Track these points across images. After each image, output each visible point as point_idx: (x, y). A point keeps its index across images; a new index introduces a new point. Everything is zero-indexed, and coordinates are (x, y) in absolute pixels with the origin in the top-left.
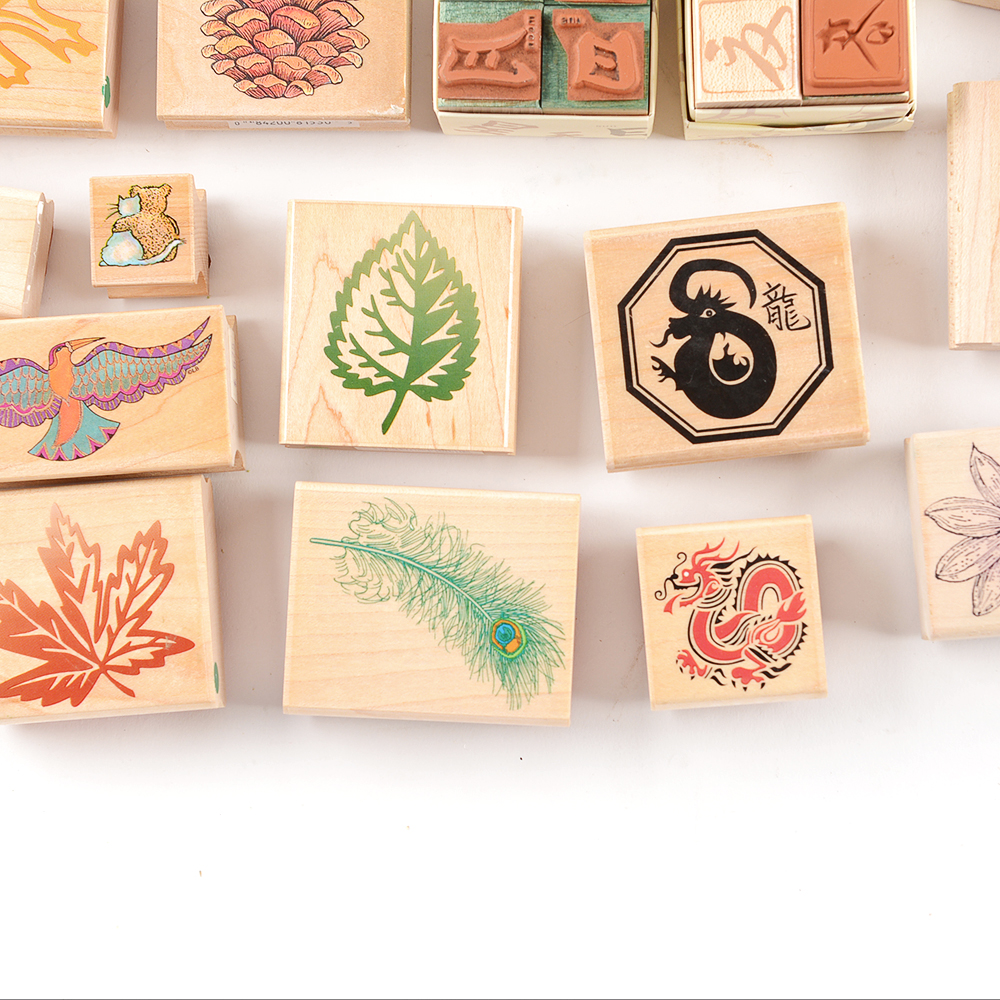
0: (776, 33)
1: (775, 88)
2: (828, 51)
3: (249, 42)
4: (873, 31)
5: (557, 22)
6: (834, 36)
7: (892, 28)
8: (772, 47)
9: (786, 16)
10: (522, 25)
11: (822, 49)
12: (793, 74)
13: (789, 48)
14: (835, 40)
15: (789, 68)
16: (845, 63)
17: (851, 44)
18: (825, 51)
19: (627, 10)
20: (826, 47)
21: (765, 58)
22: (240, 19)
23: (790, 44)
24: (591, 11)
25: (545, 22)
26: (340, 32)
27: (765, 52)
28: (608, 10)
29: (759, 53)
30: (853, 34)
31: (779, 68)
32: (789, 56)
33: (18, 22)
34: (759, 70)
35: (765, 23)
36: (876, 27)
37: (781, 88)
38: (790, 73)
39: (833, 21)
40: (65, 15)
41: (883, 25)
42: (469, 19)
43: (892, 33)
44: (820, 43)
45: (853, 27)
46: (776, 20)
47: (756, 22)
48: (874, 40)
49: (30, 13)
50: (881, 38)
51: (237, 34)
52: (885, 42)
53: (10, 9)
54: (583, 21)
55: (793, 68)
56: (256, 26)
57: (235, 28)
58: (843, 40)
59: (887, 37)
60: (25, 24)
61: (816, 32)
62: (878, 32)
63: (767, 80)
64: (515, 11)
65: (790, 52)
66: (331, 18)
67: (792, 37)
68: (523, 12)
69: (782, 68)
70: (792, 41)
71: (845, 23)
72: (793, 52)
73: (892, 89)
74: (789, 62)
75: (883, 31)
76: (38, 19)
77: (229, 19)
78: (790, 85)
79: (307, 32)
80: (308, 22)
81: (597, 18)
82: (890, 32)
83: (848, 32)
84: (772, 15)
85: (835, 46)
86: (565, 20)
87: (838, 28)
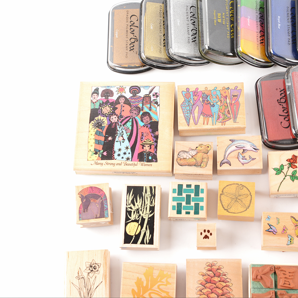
3: (207, 296)
5: (279, 293)
10: (270, 294)
19: (294, 290)
22: (205, 291)
24: (286, 290)
25: (276, 293)
26: (228, 294)
28: (290, 290)
33: (155, 292)
40: (165, 290)
42: (258, 292)
49: (158, 290)
51: (204, 294)
53: (153, 289)
54: (284, 293)
56: (208, 292)
57: (203, 293)
60: (157, 292)
64: (268, 290)
66: (225, 291)
68: (270, 291)
76: (159, 291)
77: (202, 291)
79: (220, 294)
80: (220, 292)
81: (287, 292)
86: (280, 293)
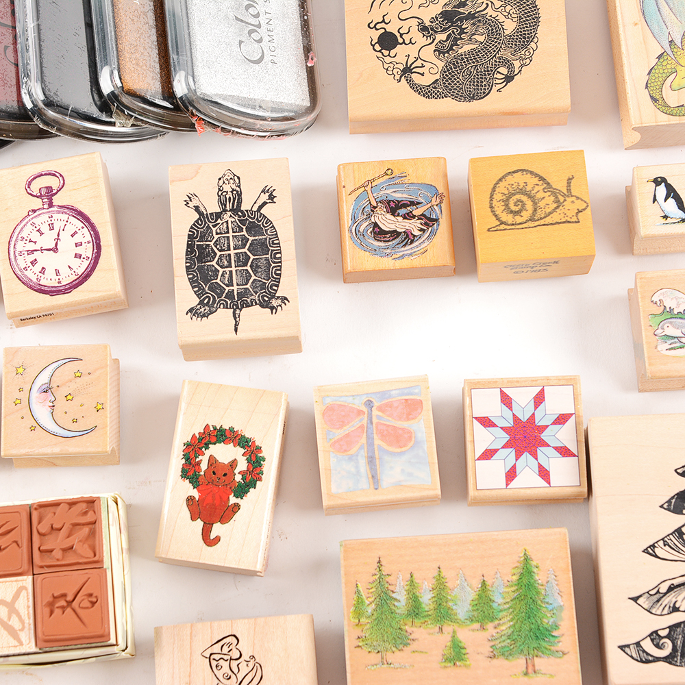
0: (16, 605)
1: (17, 644)
2: (53, 616)
4: (83, 600)
6: (57, 605)
7: (96, 597)
8: (14, 615)
9: (24, 593)
11: (48, 614)
12: (29, 633)
13: (26, 615)
14: (57, 607)
15: (26, 630)
16: (66, 623)
17: (69, 610)
18: (51, 615)
20: (52, 613)
21: (10, 623)
23: (27, 612)
27: (9, 619)
29: (6, 619)
30: (70, 603)
31: (20, 630)
32: (27, 621)
34: (6, 632)
35: (9, 599)
36: (85, 597)
37: (21, 644)
38: (28, 632)
39: (55, 595)
41: (91, 595)
43: (97, 600)
44: (47, 610)
45: (70, 598)
46: (17, 596)
47: (3, 598)
48: (84, 606)
50: (89, 605)
52: (93, 606)
55: (29, 629)
58: (63, 608)
59: (93, 603)
61: (44, 603)
62: (86, 601)
63: (12, 639)
65: (27, 618)
67: (28, 607)
69: (22, 630)
70: (28, 610)
71: (64, 595)
72: (29, 618)
73: (100, 639)
74: (26, 625)
75: (90, 599)
78: (28, 641)
82: (95, 600)
83: (67, 601)
84: (14, 592)
85: (57, 612)
87: (60, 599)
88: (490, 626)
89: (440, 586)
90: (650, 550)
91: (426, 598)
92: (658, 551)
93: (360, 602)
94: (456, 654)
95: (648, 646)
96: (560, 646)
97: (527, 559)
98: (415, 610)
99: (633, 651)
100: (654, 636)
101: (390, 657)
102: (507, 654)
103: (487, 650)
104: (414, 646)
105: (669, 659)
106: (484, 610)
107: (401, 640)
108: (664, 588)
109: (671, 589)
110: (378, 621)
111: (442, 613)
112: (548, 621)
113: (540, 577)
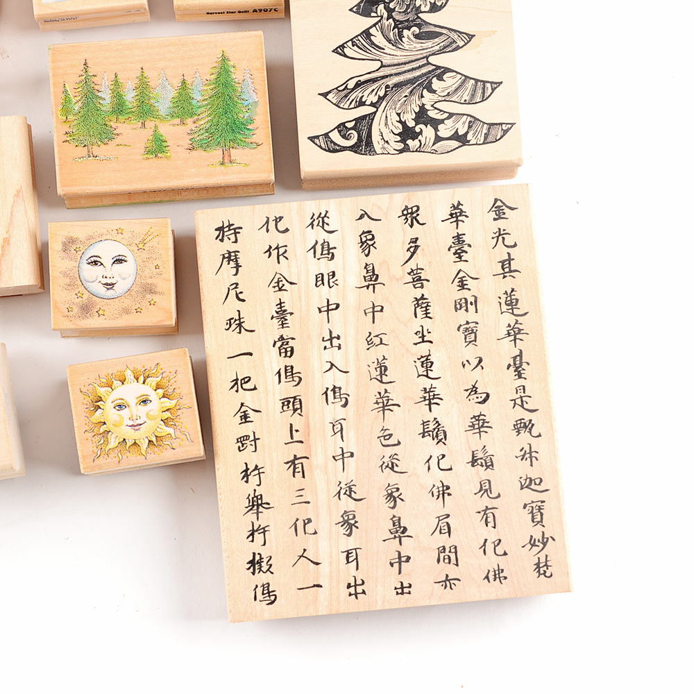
88: (189, 121)
89: (143, 87)
90: (340, 50)
91: (130, 97)
92: (347, 51)
93: (67, 100)
94: (157, 147)
95: (335, 136)
96: (254, 139)
97: (224, 59)
98: (119, 108)
99: (322, 142)
100: (342, 128)
101: (96, 150)
102: (205, 146)
103: (186, 142)
104: (118, 140)
105: (355, 149)
106: (183, 106)
107: (107, 135)
108: (351, 85)
109: (358, 85)
110: (85, 118)
111: (145, 110)
112: (243, 116)
113: (237, 76)
